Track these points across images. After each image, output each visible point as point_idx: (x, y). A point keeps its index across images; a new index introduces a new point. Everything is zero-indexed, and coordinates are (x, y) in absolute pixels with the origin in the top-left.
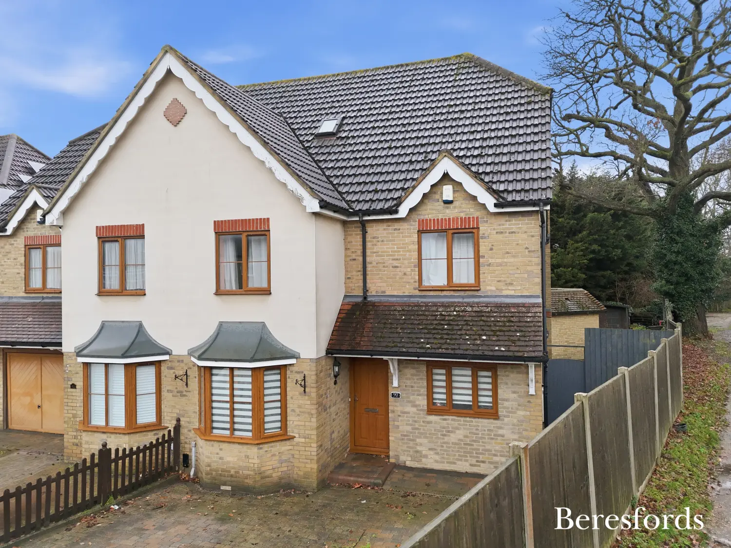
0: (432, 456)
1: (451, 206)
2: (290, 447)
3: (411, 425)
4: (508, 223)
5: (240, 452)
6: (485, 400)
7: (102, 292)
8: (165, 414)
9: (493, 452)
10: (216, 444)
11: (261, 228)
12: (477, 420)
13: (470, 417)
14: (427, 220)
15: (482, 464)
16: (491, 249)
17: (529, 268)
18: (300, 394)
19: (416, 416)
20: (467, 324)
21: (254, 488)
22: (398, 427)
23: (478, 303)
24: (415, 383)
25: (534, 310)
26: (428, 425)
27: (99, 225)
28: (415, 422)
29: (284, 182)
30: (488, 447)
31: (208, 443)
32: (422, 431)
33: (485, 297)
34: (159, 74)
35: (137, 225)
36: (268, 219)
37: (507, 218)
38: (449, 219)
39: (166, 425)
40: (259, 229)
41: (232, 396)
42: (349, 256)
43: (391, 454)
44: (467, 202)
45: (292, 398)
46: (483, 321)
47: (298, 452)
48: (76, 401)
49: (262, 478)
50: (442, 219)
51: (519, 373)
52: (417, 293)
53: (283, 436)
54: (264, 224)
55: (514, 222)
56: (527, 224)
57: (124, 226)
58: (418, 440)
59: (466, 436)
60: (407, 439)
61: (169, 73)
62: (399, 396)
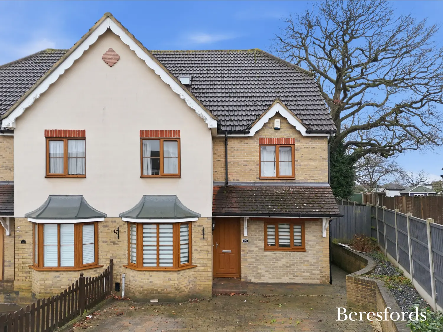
0: (267, 275)
1: (279, 131)
2: (194, 273)
3: (254, 258)
4: (311, 142)
5: (165, 277)
6: (297, 241)
7: (49, 175)
8: (101, 257)
9: (303, 270)
10: (147, 273)
11: (174, 136)
12: (293, 253)
13: (289, 251)
14: (264, 139)
15: (296, 278)
16: (302, 157)
17: (322, 168)
18: (201, 239)
19: (258, 252)
20: (293, 198)
21: (175, 299)
22: (246, 260)
23: (295, 187)
24: (257, 233)
25: (328, 190)
26: (265, 257)
27: (47, 129)
28: (257, 256)
29: (193, 108)
30: (299, 268)
31: (141, 273)
32: (261, 261)
33: (298, 183)
34: (101, 30)
35: (79, 130)
36: (179, 131)
37: (310, 139)
38: (278, 139)
39: (102, 264)
40: (173, 137)
41: (158, 241)
42: (216, 158)
43: (242, 275)
44: (288, 129)
45: (195, 242)
46: (302, 196)
47: (199, 276)
48: (26, 252)
49: (180, 292)
50: (273, 139)
51: (317, 225)
52: (258, 181)
53: (190, 265)
54: (176, 134)
55: (314, 142)
56: (321, 143)
57: (69, 130)
58: (259, 267)
59: (287, 263)
60: (252, 267)
61: (109, 31)
62: (247, 241)
